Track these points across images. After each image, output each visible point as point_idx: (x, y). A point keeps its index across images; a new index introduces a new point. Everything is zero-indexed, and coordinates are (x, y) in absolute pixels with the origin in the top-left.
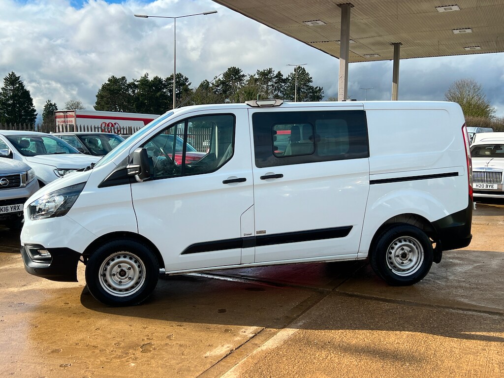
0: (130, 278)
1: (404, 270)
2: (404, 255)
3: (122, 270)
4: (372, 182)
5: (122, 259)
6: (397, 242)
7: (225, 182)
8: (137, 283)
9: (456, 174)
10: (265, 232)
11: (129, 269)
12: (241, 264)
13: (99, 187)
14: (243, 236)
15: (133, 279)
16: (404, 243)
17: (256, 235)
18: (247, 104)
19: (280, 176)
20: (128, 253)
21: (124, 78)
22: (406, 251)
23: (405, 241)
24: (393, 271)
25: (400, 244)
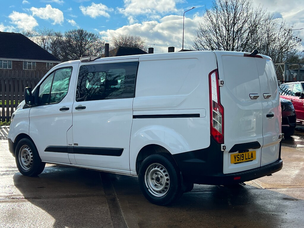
4: (135, 117)
6: (154, 167)
7: (61, 110)
9: (198, 116)
12: (71, 164)
14: (68, 145)
16: (156, 169)
17: (74, 146)
19: (84, 108)
22: (159, 176)
23: (158, 167)
24: (149, 190)
25: (153, 169)
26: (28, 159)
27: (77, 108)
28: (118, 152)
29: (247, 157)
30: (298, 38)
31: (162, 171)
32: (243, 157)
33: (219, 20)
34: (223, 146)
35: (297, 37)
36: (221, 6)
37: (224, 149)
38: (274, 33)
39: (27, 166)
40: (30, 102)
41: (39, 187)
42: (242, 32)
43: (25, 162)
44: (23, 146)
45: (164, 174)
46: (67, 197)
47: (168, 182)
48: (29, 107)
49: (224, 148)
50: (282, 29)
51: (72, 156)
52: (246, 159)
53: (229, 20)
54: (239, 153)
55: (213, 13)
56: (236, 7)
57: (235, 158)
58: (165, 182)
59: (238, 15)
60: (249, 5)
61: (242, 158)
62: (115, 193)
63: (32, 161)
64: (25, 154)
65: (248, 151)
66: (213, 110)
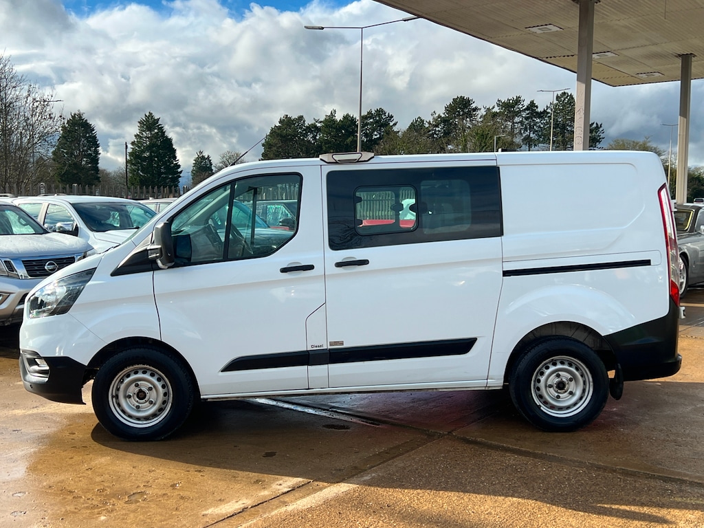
0: (151, 403)
1: (560, 409)
2: (561, 386)
3: (141, 391)
4: (506, 273)
5: (140, 375)
6: (550, 365)
7: (284, 270)
8: (161, 410)
9: (647, 263)
10: (342, 343)
11: (150, 389)
12: (309, 389)
13: (113, 275)
14: (310, 348)
15: (155, 404)
16: (559, 366)
17: (329, 347)
18: (321, 159)
19: (365, 262)
20: (148, 367)
21: (301, 118)
22: (565, 380)
23: (563, 363)
24: (542, 408)
25: (552, 368)
26: (146, 399)
27: (339, 265)
28: (462, 346)
31: (573, 369)
39: (148, 418)
43: (137, 407)
45: (578, 373)
66: (670, 252)
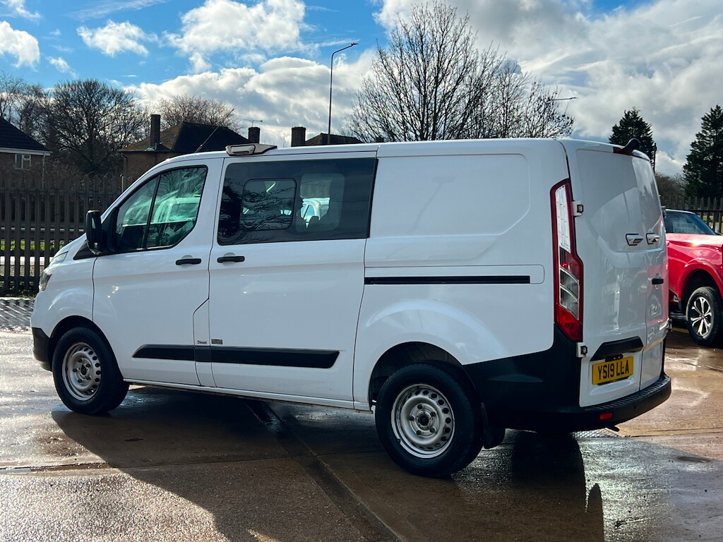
0: (89, 378)
1: (421, 447)
2: (423, 420)
3: (83, 367)
4: (368, 281)
5: (82, 352)
6: (412, 393)
7: (179, 263)
8: (95, 386)
9: (525, 280)
10: (222, 342)
11: (88, 366)
12: (201, 386)
13: (75, 258)
14: (196, 344)
15: (91, 380)
16: (421, 396)
17: (212, 345)
18: (226, 152)
19: (240, 259)
22: (428, 413)
23: (425, 393)
24: (402, 443)
25: (414, 397)
26: (87, 375)
27: (221, 260)
28: (325, 359)
29: (619, 372)
30: (566, 117)
31: (434, 402)
32: (613, 370)
33: (405, 72)
34: (582, 348)
35: (563, 116)
36: (410, 44)
37: (585, 354)
38: (516, 105)
39: (86, 392)
40: (96, 244)
41: (128, 439)
42: (454, 99)
43: (80, 381)
44: (74, 346)
45: (440, 408)
46: (206, 460)
47: (449, 426)
48: (92, 256)
49: (585, 351)
50: (533, 97)
51: (206, 368)
52: (618, 374)
53: (427, 73)
54: (606, 361)
55: (393, 58)
56: (440, 47)
57: (600, 372)
58: (443, 426)
59: (446, 65)
60: (470, 42)
61: (611, 373)
62: (311, 451)
63: (97, 380)
64: (81, 364)
65: (622, 357)
66: (560, 268)
